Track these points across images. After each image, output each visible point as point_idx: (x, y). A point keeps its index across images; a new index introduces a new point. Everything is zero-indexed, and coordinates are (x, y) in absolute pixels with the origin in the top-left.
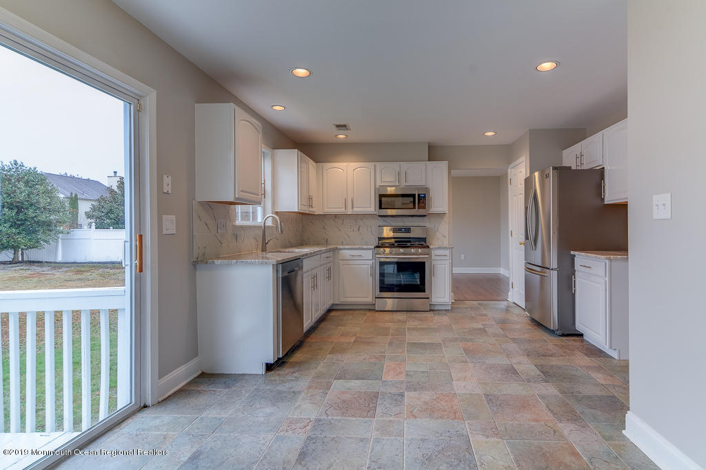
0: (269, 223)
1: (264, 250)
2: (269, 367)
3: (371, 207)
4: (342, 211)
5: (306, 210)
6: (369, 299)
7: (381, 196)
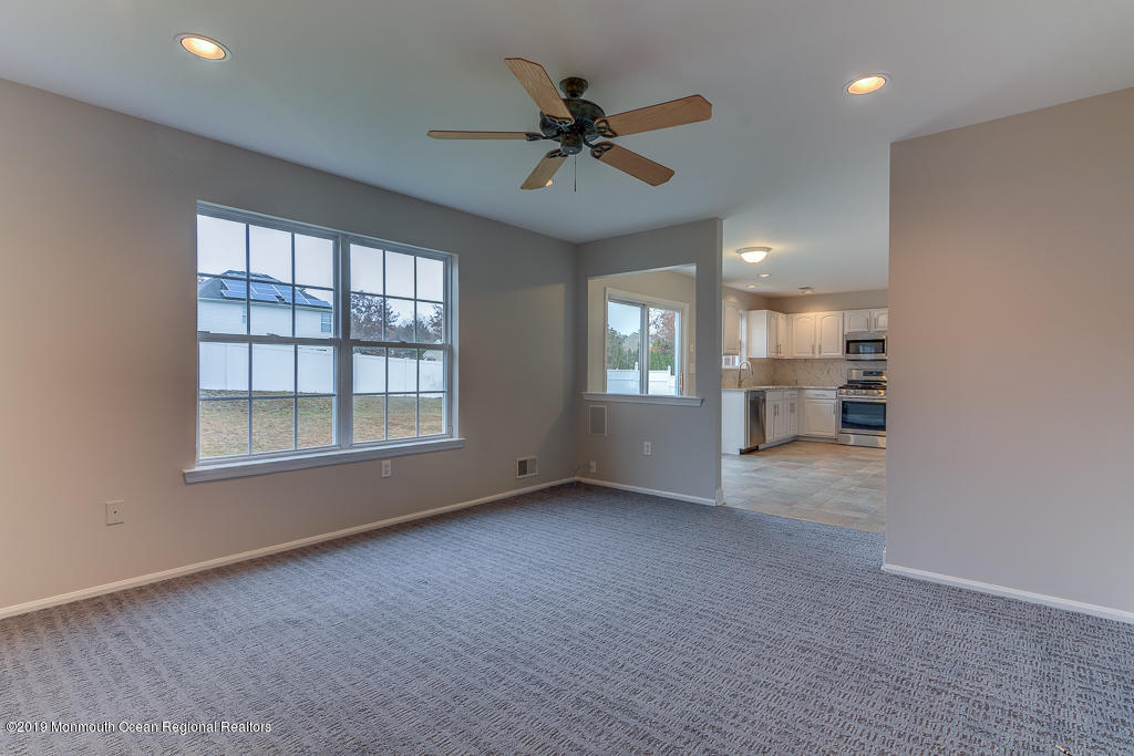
0: (744, 367)
1: (740, 386)
2: (742, 452)
3: (839, 352)
4: (810, 355)
5: (774, 355)
6: (832, 433)
7: (848, 342)
